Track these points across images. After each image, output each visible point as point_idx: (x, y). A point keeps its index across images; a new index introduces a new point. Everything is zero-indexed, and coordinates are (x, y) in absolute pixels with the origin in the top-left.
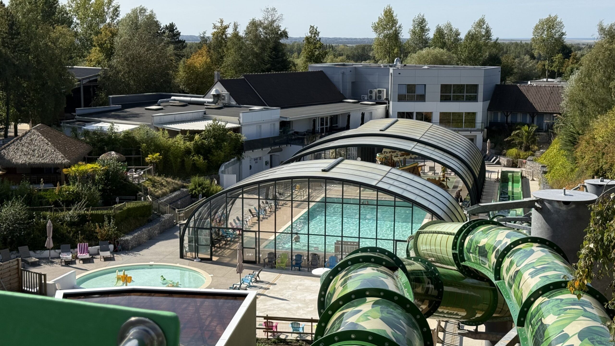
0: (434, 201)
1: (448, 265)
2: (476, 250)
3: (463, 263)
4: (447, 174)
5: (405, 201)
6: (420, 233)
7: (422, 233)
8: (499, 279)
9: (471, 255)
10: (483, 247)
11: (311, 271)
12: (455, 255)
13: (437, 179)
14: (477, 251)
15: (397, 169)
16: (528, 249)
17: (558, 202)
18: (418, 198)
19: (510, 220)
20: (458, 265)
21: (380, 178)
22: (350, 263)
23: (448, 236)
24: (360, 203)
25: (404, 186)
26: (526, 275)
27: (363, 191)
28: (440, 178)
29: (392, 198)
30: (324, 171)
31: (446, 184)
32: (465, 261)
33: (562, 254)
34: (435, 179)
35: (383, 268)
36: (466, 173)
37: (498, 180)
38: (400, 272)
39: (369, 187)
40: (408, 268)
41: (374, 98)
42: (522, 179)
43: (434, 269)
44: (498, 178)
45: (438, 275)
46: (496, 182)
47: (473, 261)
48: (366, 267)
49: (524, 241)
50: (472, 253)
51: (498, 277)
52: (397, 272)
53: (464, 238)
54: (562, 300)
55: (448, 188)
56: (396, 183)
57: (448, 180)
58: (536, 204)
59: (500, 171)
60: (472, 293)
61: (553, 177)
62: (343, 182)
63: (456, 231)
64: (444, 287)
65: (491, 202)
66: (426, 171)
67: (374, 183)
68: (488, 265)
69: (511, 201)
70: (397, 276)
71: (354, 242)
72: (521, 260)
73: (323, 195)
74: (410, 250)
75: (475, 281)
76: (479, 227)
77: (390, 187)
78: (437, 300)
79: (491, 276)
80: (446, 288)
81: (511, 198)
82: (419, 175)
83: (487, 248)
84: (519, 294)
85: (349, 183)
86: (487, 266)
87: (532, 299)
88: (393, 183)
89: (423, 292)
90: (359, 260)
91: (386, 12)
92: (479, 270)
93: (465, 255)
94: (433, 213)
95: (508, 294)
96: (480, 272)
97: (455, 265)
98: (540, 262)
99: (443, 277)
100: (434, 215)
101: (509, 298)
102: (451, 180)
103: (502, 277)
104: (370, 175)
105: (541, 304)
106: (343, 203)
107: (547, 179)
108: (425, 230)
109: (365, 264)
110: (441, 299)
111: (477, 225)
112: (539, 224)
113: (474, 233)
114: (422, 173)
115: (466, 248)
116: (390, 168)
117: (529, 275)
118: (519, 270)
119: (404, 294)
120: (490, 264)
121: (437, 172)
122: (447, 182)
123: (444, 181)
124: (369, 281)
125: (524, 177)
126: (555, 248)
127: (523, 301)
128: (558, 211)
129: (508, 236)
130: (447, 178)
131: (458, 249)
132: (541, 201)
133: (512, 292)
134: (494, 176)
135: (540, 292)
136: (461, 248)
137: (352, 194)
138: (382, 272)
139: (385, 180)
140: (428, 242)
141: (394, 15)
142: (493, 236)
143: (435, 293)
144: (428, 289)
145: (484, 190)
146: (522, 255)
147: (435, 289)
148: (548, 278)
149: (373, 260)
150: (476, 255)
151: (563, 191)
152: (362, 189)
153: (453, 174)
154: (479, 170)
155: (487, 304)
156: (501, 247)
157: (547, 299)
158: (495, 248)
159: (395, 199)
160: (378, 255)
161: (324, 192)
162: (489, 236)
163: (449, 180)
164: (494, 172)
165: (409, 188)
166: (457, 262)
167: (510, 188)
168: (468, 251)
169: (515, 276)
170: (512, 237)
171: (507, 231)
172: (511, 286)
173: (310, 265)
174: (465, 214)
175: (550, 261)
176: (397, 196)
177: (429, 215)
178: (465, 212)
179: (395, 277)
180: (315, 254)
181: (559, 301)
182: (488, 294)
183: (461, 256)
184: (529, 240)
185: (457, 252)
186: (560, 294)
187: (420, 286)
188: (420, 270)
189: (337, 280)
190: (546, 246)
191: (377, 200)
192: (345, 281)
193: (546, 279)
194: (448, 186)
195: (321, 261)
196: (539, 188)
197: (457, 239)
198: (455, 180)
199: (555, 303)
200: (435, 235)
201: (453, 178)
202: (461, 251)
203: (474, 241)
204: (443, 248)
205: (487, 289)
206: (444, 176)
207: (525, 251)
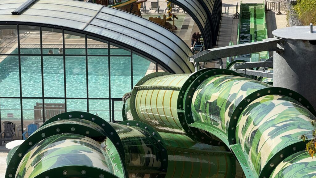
0: (159, 46)
1: (173, 128)
2: (206, 107)
3: (191, 125)
4: (174, 10)
5: (121, 48)
6: (138, 90)
7: (140, 90)
8: (235, 142)
9: (200, 113)
10: (215, 103)
11: (5, 145)
12: (181, 115)
13: (162, 18)
14: (208, 109)
15: (111, 7)
16: (268, 103)
17: (304, 41)
18: (139, 43)
19: (251, 67)
20: (185, 127)
21: (88, 20)
22: (43, 135)
23: (171, 91)
24: (64, 54)
25: (120, 29)
26: (265, 135)
27: (68, 37)
28: (165, 16)
29: (105, 45)
30: (14, 13)
31: (174, 24)
32: (193, 122)
33: (308, 107)
34: (159, 18)
35: (86, 139)
36: (197, 8)
37: (237, 16)
38: (108, 144)
39: (75, 33)
40: (122, 136)
42: (266, 13)
43: (155, 135)
44: (237, 13)
45: (161, 142)
46: (234, 18)
47: (203, 121)
48: (65, 138)
49: (263, 93)
50: (201, 111)
51: (233, 139)
52: (104, 143)
53: (192, 93)
54: (306, 164)
55: (176, 28)
56: (109, 26)
57: (175, 19)
58: (278, 45)
59: (239, 5)
60: (204, 161)
61: (304, 8)
62: (41, 27)
63: (181, 85)
64: (169, 156)
65: (228, 45)
66: (147, 8)
67: (81, 27)
68: (220, 125)
70: (104, 148)
71: (59, 105)
72: (260, 116)
73: (16, 46)
74: (127, 111)
75: (207, 146)
76: (209, 79)
77: (101, 32)
78: (161, 173)
79: (225, 138)
80: (171, 158)
81: (253, 37)
82: (139, 14)
83: (219, 105)
84: (258, 159)
85: (49, 29)
86: (219, 127)
87: (272, 165)
88: (106, 25)
89: (143, 165)
90: (55, 130)
92: (211, 132)
93: (193, 115)
94: (158, 62)
95: (245, 161)
96: (213, 135)
97: (182, 128)
98: (281, 118)
99: (166, 143)
100: (159, 65)
101: (246, 165)
102: (179, 18)
103: (237, 140)
104: (76, 17)
105: (282, 170)
106: (42, 55)
107: (297, 11)
108: (146, 85)
109: (63, 135)
110: (166, 171)
111: (207, 76)
112: (282, 70)
113: (203, 86)
114: (142, 10)
115: (195, 105)
116: (101, 6)
117: (268, 135)
118: (258, 129)
119: (112, 170)
120: (223, 123)
121: (161, 8)
122: (174, 21)
123: (170, 20)
124: (68, 156)
125: (268, 10)
126: (300, 99)
127: (262, 168)
128: (304, 53)
129: (243, 88)
130: (174, 16)
131: (184, 108)
132: (283, 41)
133: (249, 157)
134: (232, 11)
135: (282, 156)
136: (188, 106)
137: (53, 42)
138: (87, 145)
139: (95, 22)
140: (148, 101)
142: (225, 89)
143: (158, 164)
144: (148, 159)
145: (221, 29)
146: (261, 110)
147: (157, 159)
148: (290, 137)
149: (73, 129)
150: (206, 113)
151: (309, 27)
152: (66, 35)
153: (181, 10)
154: (213, 4)
155: (222, 173)
156: (235, 102)
157: (289, 164)
158: (229, 103)
159: (109, 46)
160: (82, 122)
161: (17, 41)
162: (222, 89)
163: (177, 18)
164: (232, 5)
165: (126, 31)
166: (184, 124)
167: (252, 26)
168: (196, 110)
169: (252, 137)
170: (249, 89)
171: (243, 82)
172: (248, 150)
173: (3, 138)
174: (192, 63)
175: (293, 116)
176: (111, 43)
177: (153, 65)
178: (192, 61)
179: (102, 150)
180: (10, 123)
181: (303, 165)
182: (223, 162)
183: (189, 116)
184: (269, 92)
185: (184, 111)
186: (305, 156)
187: (137, 157)
188: (138, 137)
189: (28, 157)
190: (289, 98)
191: (86, 49)
192: (39, 158)
193: (288, 139)
194: (175, 26)
195: (18, 132)
196: (287, 23)
197: (183, 95)
198: (185, 18)
199: (299, 168)
200: (156, 91)
201: (182, 16)
202: (189, 110)
203: (204, 96)
204: (167, 107)
205: (222, 154)
206: (170, 13)
207: (264, 105)
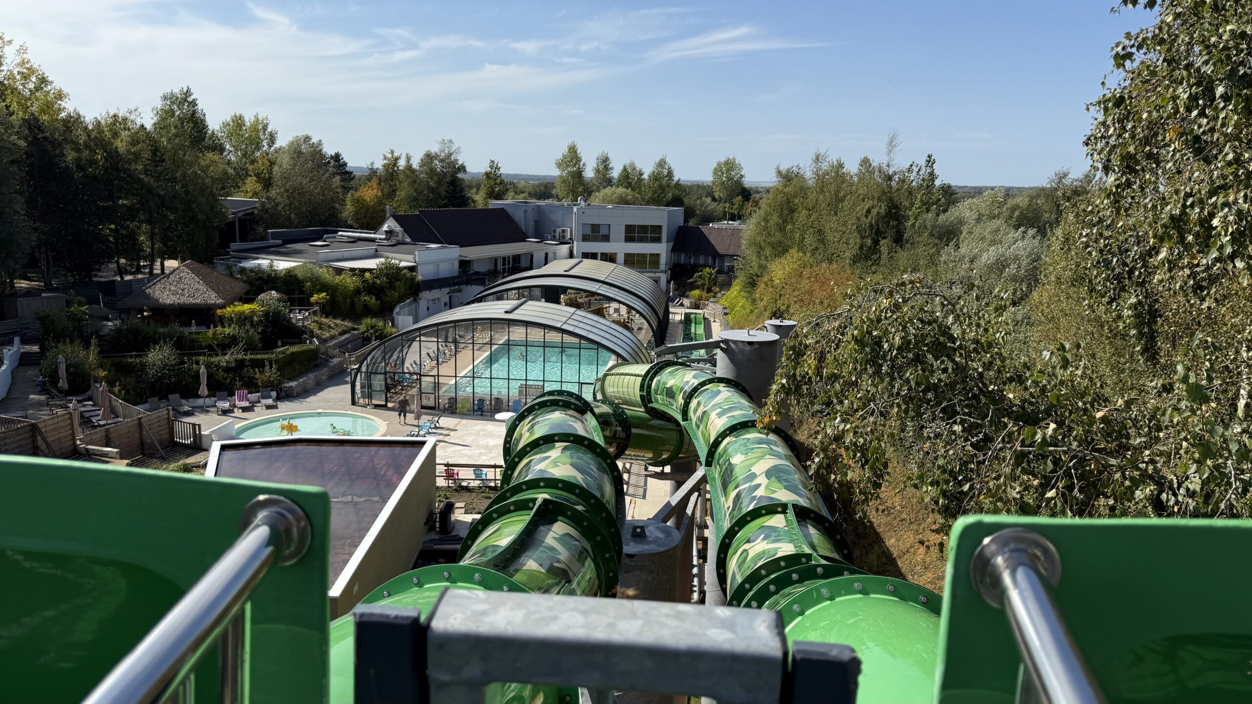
0: (620, 342)
1: (635, 407)
2: (663, 391)
3: (651, 405)
4: (632, 315)
5: (590, 343)
7: (608, 375)
8: (687, 420)
9: (658, 396)
10: (671, 388)
11: (494, 416)
12: (642, 397)
13: (622, 321)
14: (665, 393)
16: (715, 389)
17: (743, 342)
18: (604, 339)
20: (646, 407)
21: (564, 319)
22: (537, 407)
23: (635, 377)
25: (589, 328)
26: (713, 415)
27: (548, 333)
28: (624, 320)
29: (577, 340)
30: (506, 312)
31: (632, 326)
32: (652, 402)
33: (747, 394)
34: (620, 321)
35: (571, 412)
36: (650, 314)
37: (681, 322)
38: (589, 415)
39: (553, 329)
40: (596, 411)
41: (557, 237)
43: (621, 411)
44: (681, 319)
45: (626, 418)
46: (679, 323)
47: (660, 402)
48: (554, 411)
49: (711, 381)
50: (659, 394)
51: (685, 418)
52: (585, 415)
53: (652, 379)
54: (748, 439)
56: (581, 325)
58: (721, 344)
59: (683, 313)
60: (659, 435)
61: (735, 318)
62: (527, 324)
63: (643, 373)
65: (676, 343)
66: (611, 313)
67: (558, 325)
69: (693, 342)
70: (586, 420)
71: (538, 386)
72: (708, 400)
73: (506, 338)
74: (597, 392)
75: (662, 422)
76: (667, 368)
77: (574, 329)
78: (625, 442)
79: (679, 417)
80: (634, 431)
82: (604, 317)
83: (674, 389)
84: (707, 435)
85: (534, 325)
86: (674, 407)
87: (720, 439)
88: (578, 324)
89: (611, 435)
90: (546, 404)
91: (570, 148)
92: (667, 411)
93: (652, 397)
94: (618, 355)
95: (695, 435)
96: (668, 413)
97: (642, 407)
98: (727, 402)
99: (630, 419)
100: (619, 357)
101: (696, 439)
102: (636, 321)
103: (689, 418)
104: (554, 317)
105: (728, 444)
107: (728, 320)
108: (613, 372)
109: (553, 408)
110: (629, 441)
111: (664, 366)
112: (724, 365)
113: (661, 374)
114: (607, 314)
115: (654, 389)
116: (575, 309)
117: (716, 415)
118: (706, 410)
119: (594, 438)
120: (677, 405)
121: (621, 313)
122: (632, 323)
123: (628, 322)
124: (559, 425)
125: (706, 318)
127: (711, 442)
128: (742, 351)
129: (695, 377)
130: (632, 320)
131: (645, 391)
132: (725, 341)
133: (699, 433)
134: (678, 318)
135: (728, 432)
136: (649, 390)
137: (536, 336)
138: (570, 416)
139: (570, 321)
140: (616, 385)
141: (578, 152)
142: (680, 377)
143: (623, 435)
144: (616, 431)
145: (668, 331)
146: (710, 395)
147: (623, 431)
148: (735, 417)
149: (560, 403)
150: (663, 396)
151: (747, 331)
152: (546, 331)
153: (638, 315)
154: (663, 311)
155: (673, 445)
156: (688, 388)
157: (734, 439)
158: (682, 389)
159: (580, 341)
160: (565, 398)
161: (507, 334)
162: (677, 377)
163: (634, 321)
164: (677, 313)
165: (594, 330)
166: (644, 404)
168: (655, 393)
169: (702, 417)
170: (698, 378)
171: (694, 372)
172: (698, 427)
173: (493, 410)
174: (653, 355)
175: (736, 400)
176: (582, 338)
177: (614, 357)
179: (584, 421)
180: (498, 399)
181: (746, 441)
182: (674, 435)
183: (649, 397)
184: (715, 381)
185: (645, 394)
186: (747, 433)
187: (608, 429)
188: (608, 413)
189: (524, 425)
190: (732, 386)
191: (562, 342)
192: (532, 427)
193: (733, 418)
194: (633, 328)
195: (505, 406)
196: (721, 329)
197: (645, 380)
198: (640, 322)
199: (743, 442)
200: (623, 377)
201: (638, 320)
202: (649, 393)
203: (662, 382)
204: (631, 390)
205: (673, 430)
206: (628, 317)
207: (712, 391)
